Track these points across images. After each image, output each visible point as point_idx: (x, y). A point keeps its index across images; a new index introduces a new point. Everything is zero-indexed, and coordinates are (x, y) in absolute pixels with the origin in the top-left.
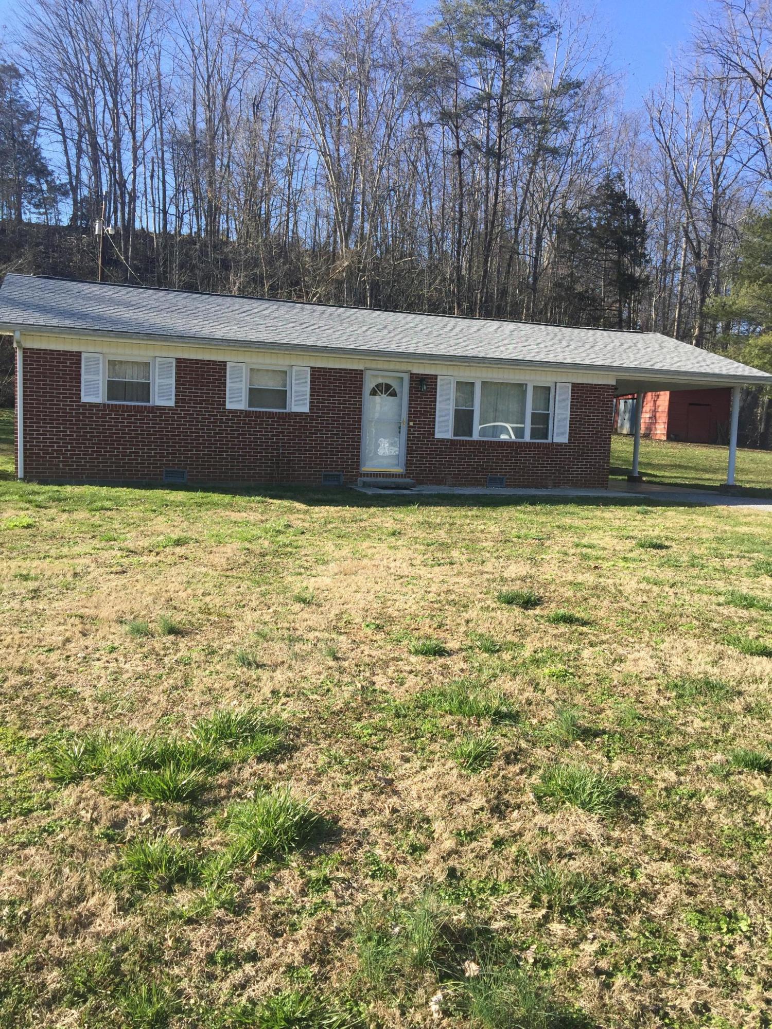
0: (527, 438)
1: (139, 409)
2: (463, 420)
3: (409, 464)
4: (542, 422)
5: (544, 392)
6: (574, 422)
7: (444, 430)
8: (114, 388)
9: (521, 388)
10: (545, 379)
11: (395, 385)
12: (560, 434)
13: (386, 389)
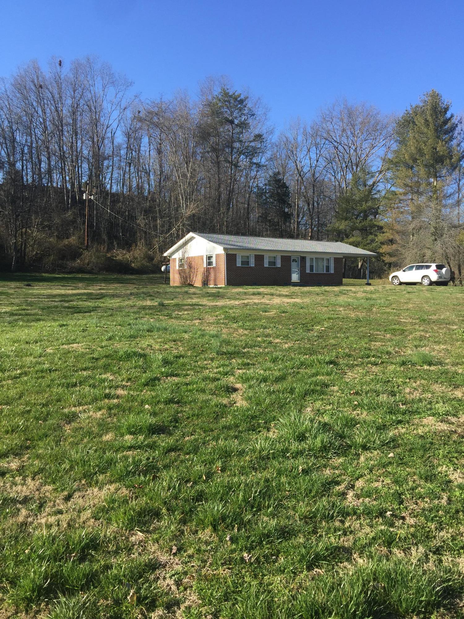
0: (325, 272)
1: (247, 267)
2: (312, 267)
3: (301, 280)
4: (328, 268)
5: (328, 260)
6: (335, 268)
7: (308, 271)
8: (243, 263)
9: (323, 259)
10: (328, 257)
11: (297, 259)
12: (332, 271)
13: (294, 260)
